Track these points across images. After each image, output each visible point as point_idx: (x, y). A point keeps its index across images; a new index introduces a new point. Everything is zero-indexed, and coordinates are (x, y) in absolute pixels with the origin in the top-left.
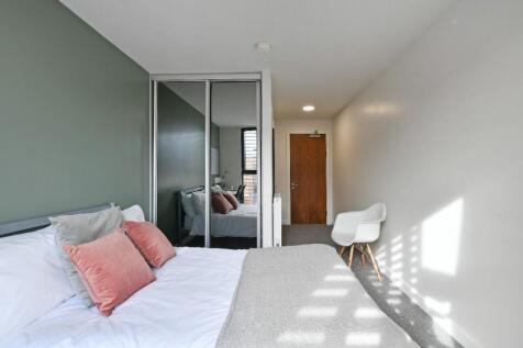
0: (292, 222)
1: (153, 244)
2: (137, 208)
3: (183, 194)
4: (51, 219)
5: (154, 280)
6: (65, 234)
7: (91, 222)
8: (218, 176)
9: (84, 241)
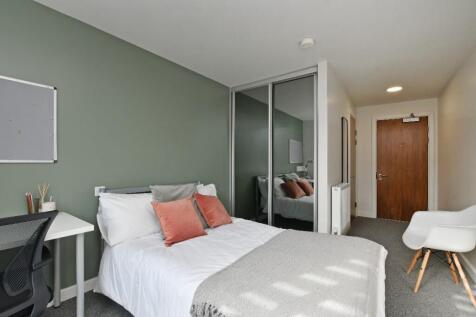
0: (378, 215)
1: (211, 211)
2: (212, 186)
3: (259, 179)
4: (151, 187)
5: (204, 234)
6: (157, 196)
7: (173, 191)
8: (301, 165)
9: (165, 201)
